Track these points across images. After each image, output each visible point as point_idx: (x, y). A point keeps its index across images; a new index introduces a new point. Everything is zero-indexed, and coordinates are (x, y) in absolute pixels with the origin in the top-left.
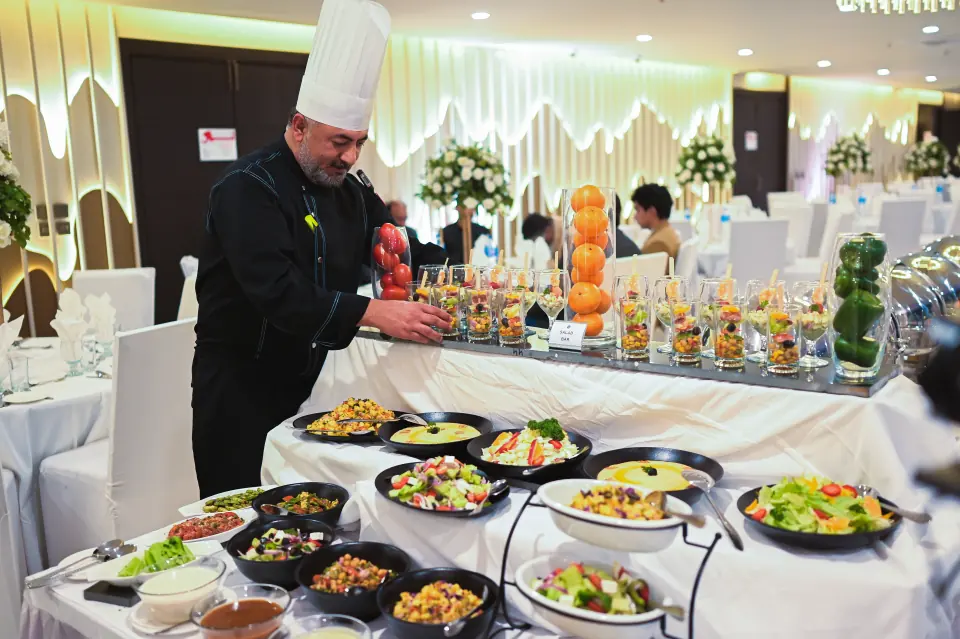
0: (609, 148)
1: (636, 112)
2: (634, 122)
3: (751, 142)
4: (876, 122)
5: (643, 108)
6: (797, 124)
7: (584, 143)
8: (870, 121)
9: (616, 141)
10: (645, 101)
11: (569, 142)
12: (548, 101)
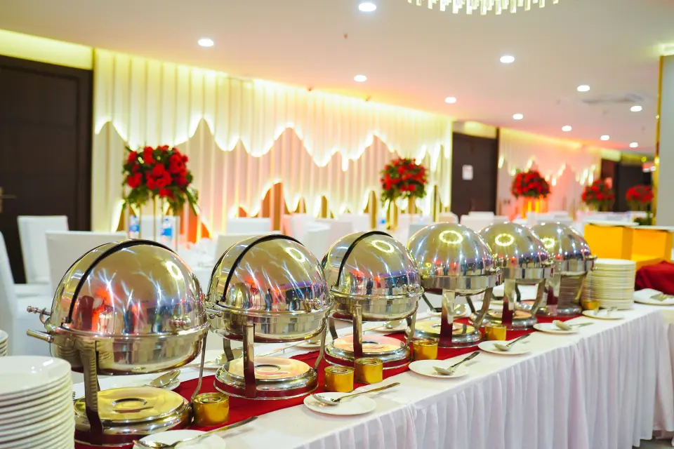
0: (345, 167)
1: (369, 142)
2: (368, 149)
3: (468, 173)
4: (568, 168)
5: (376, 138)
6: (505, 163)
7: (322, 161)
8: (563, 167)
9: (351, 162)
10: (377, 134)
11: (309, 159)
12: (290, 125)
